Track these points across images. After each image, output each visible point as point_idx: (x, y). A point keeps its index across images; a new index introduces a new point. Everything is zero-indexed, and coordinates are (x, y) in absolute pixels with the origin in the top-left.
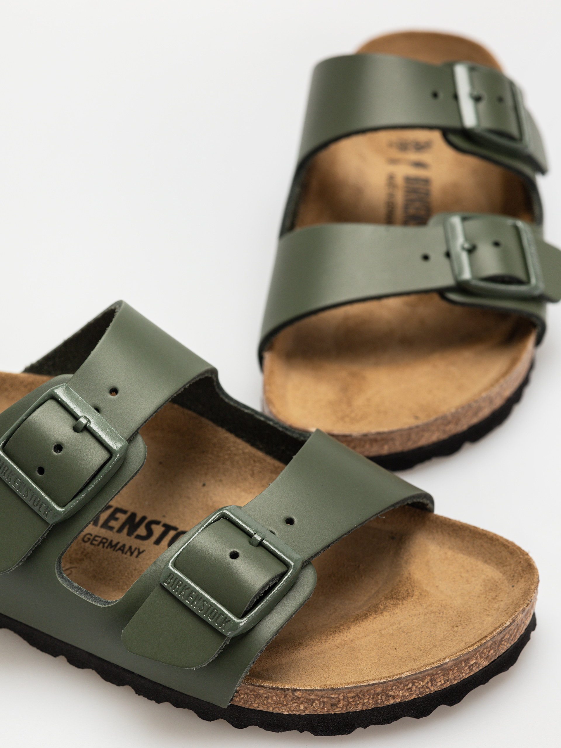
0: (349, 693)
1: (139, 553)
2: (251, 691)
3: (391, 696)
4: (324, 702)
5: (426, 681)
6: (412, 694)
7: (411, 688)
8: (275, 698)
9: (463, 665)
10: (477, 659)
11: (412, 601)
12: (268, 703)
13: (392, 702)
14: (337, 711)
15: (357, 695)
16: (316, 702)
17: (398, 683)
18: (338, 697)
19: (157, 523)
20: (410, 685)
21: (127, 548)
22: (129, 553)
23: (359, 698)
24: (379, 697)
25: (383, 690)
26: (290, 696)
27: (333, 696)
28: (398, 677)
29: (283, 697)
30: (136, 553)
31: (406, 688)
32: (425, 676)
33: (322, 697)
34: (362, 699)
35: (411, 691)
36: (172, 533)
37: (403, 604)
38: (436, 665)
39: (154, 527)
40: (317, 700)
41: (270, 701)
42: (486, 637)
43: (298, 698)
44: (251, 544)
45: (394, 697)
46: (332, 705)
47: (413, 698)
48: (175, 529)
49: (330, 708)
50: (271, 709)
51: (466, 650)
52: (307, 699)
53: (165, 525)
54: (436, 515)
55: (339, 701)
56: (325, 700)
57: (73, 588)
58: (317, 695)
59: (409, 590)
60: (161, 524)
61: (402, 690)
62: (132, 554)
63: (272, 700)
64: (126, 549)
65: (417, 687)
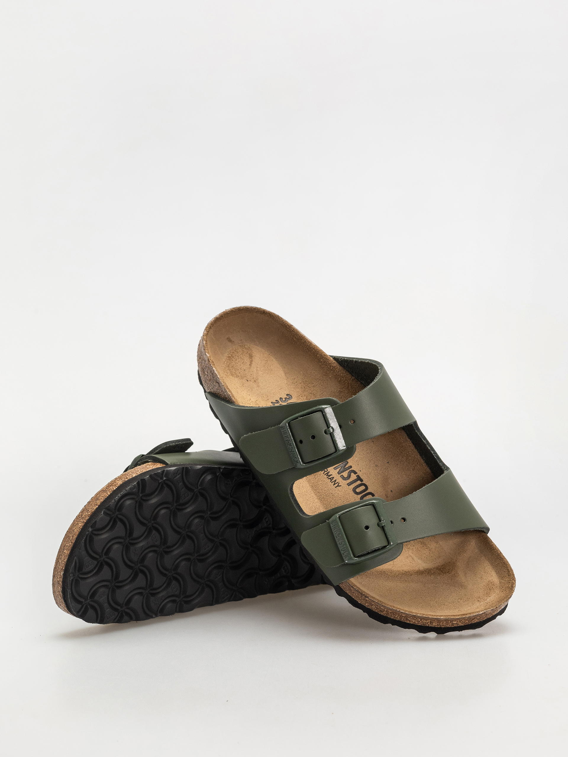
0: (390, 610)
1: (338, 486)
2: (348, 586)
3: (408, 620)
4: (377, 608)
5: (428, 621)
6: (419, 624)
7: (419, 621)
8: (356, 594)
9: (449, 622)
10: (457, 622)
11: (448, 576)
12: (353, 594)
13: (408, 622)
14: (382, 614)
15: (393, 613)
16: (374, 606)
17: (414, 617)
18: (384, 609)
19: (355, 473)
20: (419, 620)
21: (334, 479)
22: (333, 483)
23: (393, 614)
24: (403, 618)
25: (406, 616)
26: (363, 598)
27: (382, 608)
28: (415, 614)
29: (360, 596)
30: (336, 485)
31: (417, 620)
32: (429, 619)
33: (377, 605)
34: (394, 615)
35: (419, 622)
36: (359, 482)
37: (443, 575)
38: (435, 617)
39: (352, 474)
40: (375, 606)
41: (354, 594)
42: (467, 614)
43: (367, 600)
44: (378, 525)
45: (410, 621)
46: (380, 611)
47: (419, 625)
48: (362, 480)
49: (379, 611)
50: (354, 598)
51: (453, 617)
52: (370, 603)
53: (358, 476)
54: (487, 536)
55: (384, 611)
56: (378, 607)
57: (293, 499)
58: (375, 604)
59: (450, 570)
60: (357, 475)
61: (415, 620)
62: (334, 484)
63: (355, 595)
64: (333, 481)
65: (422, 622)
